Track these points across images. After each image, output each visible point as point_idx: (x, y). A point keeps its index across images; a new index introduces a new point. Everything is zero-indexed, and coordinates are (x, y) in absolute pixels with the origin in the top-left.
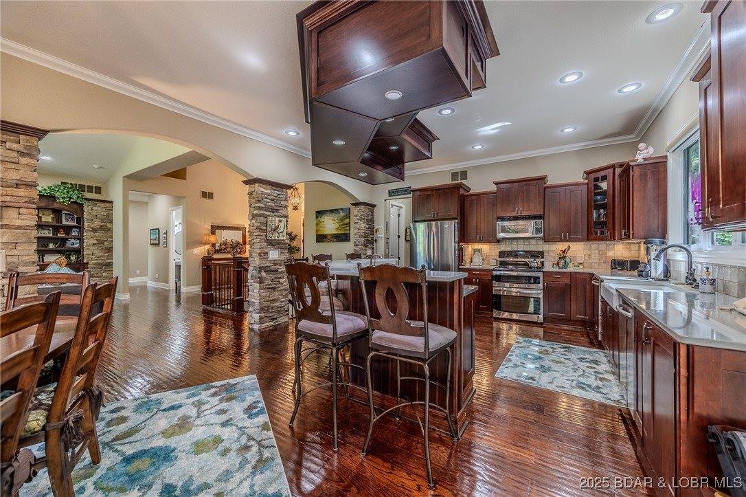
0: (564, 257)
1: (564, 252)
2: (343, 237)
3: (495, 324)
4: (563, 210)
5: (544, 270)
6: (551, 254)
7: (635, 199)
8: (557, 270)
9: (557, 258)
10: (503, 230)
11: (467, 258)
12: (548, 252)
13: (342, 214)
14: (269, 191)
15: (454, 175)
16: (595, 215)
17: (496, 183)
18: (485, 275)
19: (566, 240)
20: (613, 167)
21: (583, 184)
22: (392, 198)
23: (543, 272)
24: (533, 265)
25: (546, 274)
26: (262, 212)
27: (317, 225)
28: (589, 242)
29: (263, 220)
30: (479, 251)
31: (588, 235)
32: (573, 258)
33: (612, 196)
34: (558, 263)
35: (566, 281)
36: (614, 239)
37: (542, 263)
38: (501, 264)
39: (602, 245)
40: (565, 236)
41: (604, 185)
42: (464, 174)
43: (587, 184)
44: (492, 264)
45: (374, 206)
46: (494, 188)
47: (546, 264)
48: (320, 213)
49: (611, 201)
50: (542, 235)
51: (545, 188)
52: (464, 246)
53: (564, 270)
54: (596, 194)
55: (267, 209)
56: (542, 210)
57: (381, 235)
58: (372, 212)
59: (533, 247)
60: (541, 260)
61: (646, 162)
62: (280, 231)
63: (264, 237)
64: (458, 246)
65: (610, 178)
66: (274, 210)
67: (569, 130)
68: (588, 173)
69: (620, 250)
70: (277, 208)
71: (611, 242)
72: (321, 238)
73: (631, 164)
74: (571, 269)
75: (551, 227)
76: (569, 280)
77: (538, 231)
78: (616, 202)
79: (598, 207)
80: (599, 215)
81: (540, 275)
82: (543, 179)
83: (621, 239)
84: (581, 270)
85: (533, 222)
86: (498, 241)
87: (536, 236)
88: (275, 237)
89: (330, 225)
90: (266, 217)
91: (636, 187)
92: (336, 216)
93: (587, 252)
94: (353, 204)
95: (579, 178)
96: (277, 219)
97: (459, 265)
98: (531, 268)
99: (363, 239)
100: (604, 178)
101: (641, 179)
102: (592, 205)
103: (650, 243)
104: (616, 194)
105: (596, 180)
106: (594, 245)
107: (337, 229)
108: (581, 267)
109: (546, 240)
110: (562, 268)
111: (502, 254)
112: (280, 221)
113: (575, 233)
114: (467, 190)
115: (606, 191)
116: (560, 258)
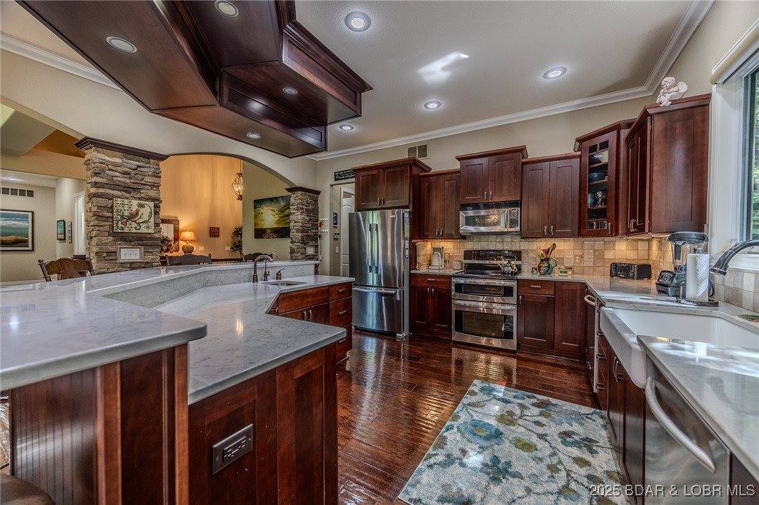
0: (547, 260)
1: (547, 253)
2: (282, 232)
3: (454, 350)
4: (547, 194)
5: (519, 277)
6: (532, 255)
7: (655, 169)
8: (536, 277)
9: (538, 260)
10: (469, 221)
11: (421, 259)
12: (527, 251)
13: (282, 204)
14: (118, 160)
15: (411, 150)
16: (590, 201)
17: (459, 159)
18: (443, 283)
19: (549, 236)
20: (617, 128)
21: (574, 157)
22: (337, 182)
23: (518, 280)
24: (506, 269)
25: (521, 283)
26: (101, 190)
27: (256, 217)
28: (581, 239)
29: (103, 202)
30: (440, 250)
31: (579, 228)
32: (560, 261)
33: (614, 171)
34: (539, 267)
35: (549, 292)
36: (617, 234)
37: (519, 268)
38: (467, 268)
39: (599, 243)
40: (548, 231)
41: (604, 156)
42: (423, 150)
43: (580, 157)
44: (455, 268)
45: (318, 193)
46: (457, 166)
47: (524, 268)
48: (258, 203)
49: (613, 179)
50: (518, 229)
51: (523, 164)
52: (419, 243)
53: (547, 278)
54: (592, 170)
55: (115, 186)
56: (519, 195)
57: (326, 229)
58: (316, 201)
59: (508, 245)
60: (519, 263)
61: (676, 107)
62: (140, 221)
63: (107, 228)
64: (410, 243)
65: (613, 144)
66: (127, 189)
67: (555, 74)
68: (581, 141)
69: (622, 250)
70: (136, 186)
71: (610, 239)
72: (260, 233)
73: (650, 111)
74: (556, 276)
75: (530, 218)
76: (552, 292)
77: (513, 223)
78: (621, 180)
79: (593, 190)
80: (595, 201)
81: (514, 284)
82: (521, 150)
83: (628, 233)
84: (569, 277)
85: (507, 210)
86: (464, 237)
87: (510, 230)
88: (131, 228)
89: (269, 218)
90: (111, 198)
91: (657, 149)
92: (275, 207)
93: (577, 252)
94: (288, 190)
95: (569, 148)
96: (135, 203)
97: (410, 269)
98: (504, 273)
99: (300, 234)
100: (605, 145)
101: (666, 136)
102: (586, 186)
103: (681, 239)
104: (622, 167)
105: (593, 149)
106: (588, 242)
107: (278, 222)
108: (570, 273)
109: (525, 236)
110: (544, 274)
111: (468, 255)
112: (141, 206)
113: (563, 226)
114: (425, 168)
115: (605, 166)
116: (542, 261)
